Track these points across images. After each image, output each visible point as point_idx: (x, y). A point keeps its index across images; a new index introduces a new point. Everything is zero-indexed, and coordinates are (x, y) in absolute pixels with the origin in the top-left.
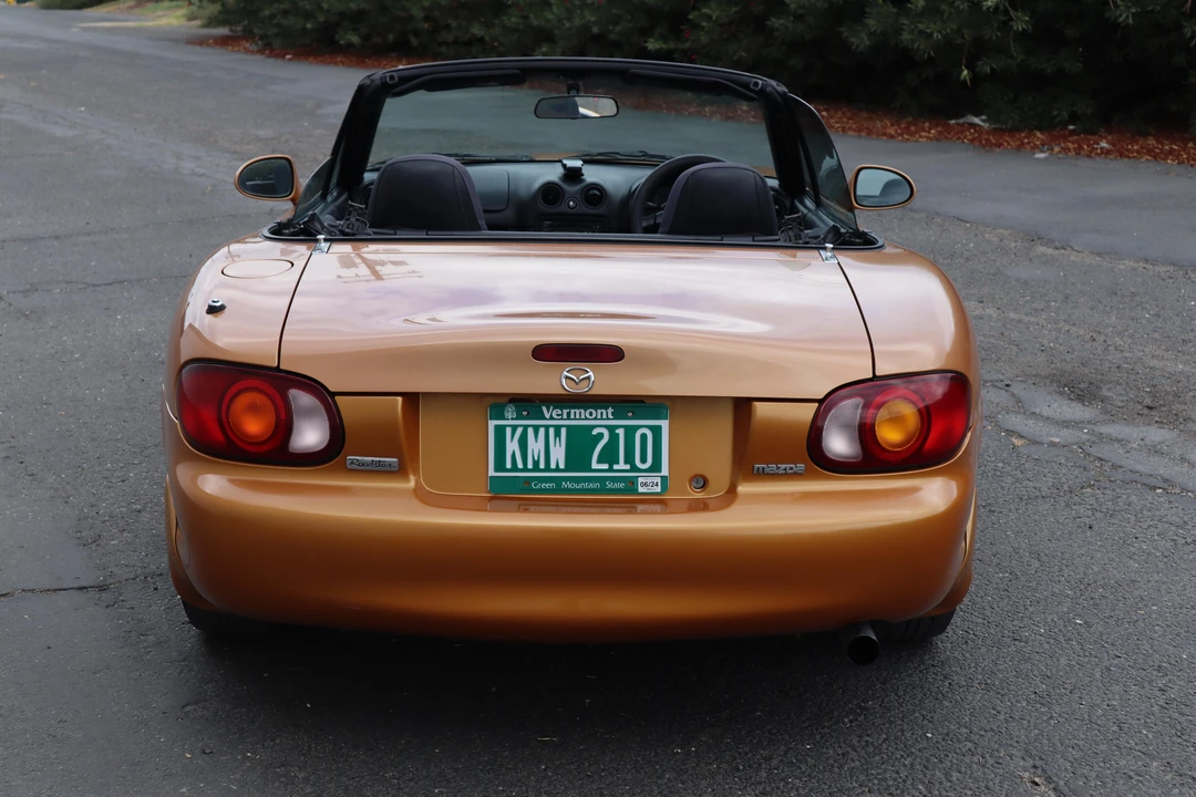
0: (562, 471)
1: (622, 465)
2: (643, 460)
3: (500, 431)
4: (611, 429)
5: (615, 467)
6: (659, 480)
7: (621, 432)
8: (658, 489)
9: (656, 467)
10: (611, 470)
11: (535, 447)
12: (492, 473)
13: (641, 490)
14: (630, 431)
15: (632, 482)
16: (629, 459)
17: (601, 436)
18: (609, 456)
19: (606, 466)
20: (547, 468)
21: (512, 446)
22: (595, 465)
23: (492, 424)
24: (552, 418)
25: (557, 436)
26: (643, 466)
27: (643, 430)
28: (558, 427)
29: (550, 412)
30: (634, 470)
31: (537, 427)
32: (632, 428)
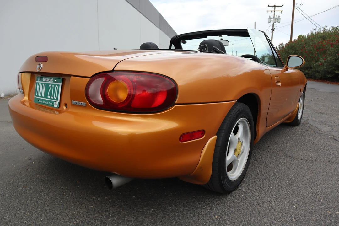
0: (43, 97)
1: (52, 98)
2: (55, 97)
3: (37, 84)
4: (52, 85)
6: (57, 103)
7: (53, 86)
8: (57, 106)
9: (57, 99)
10: (50, 98)
11: (41, 89)
12: (35, 97)
13: (55, 106)
16: (53, 96)
17: (50, 86)
18: (50, 95)
20: (41, 97)
21: (38, 89)
23: (37, 82)
24: (44, 81)
25: (44, 86)
26: (55, 98)
27: (57, 86)
28: (44, 84)
29: (44, 79)
30: (54, 99)
31: (41, 83)
32: (55, 85)
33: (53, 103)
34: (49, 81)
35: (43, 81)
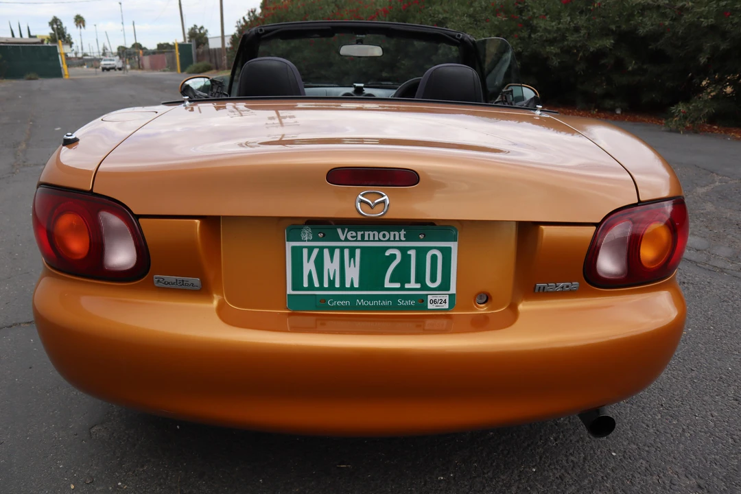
0: (352, 288)
1: (413, 284)
2: (433, 280)
3: (297, 252)
4: (404, 251)
5: (407, 286)
6: (447, 298)
7: (412, 253)
8: (446, 306)
9: (445, 286)
10: (402, 288)
11: (331, 267)
12: (290, 291)
13: (430, 306)
14: (421, 252)
15: (422, 301)
16: (420, 278)
17: (393, 257)
18: (400, 280)
19: (398, 285)
20: (342, 287)
21: (309, 267)
22: (387, 285)
23: (289, 245)
24: (347, 241)
25: (352, 256)
26: (434, 285)
27: (433, 251)
28: (352, 248)
29: (346, 234)
30: (424, 288)
31: (332, 248)
32: (422, 250)
35: (339, 240)
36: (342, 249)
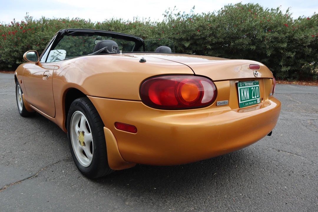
0: (248, 100)
1: (256, 97)
3: (240, 90)
4: (254, 87)
6: (259, 100)
7: (255, 88)
10: (254, 98)
11: (245, 93)
12: (240, 102)
16: (256, 96)
17: (253, 90)
18: (254, 96)
20: (247, 100)
21: (242, 94)
23: (239, 88)
24: (246, 86)
25: (248, 90)
26: (258, 96)
27: (257, 88)
28: (247, 88)
29: (246, 84)
30: (257, 98)
31: (245, 88)
32: (256, 87)
33: (257, 101)
34: (250, 85)
36: (246, 88)
